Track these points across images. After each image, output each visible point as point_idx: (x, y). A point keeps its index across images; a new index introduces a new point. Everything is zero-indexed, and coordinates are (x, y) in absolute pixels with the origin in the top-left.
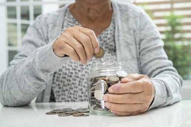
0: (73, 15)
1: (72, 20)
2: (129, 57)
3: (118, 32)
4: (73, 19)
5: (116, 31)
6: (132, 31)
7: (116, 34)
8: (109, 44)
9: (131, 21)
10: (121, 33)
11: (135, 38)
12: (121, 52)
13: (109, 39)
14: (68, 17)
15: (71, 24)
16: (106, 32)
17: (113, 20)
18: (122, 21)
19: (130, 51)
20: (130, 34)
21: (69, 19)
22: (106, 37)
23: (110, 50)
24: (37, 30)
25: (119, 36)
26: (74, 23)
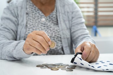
0: (32, 1)
1: (31, 5)
2: (66, 28)
3: (59, 13)
4: (32, 3)
5: (58, 13)
6: (66, 13)
7: (58, 15)
8: (54, 21)
9: (66, 7)
10: (61, 14)
11: (68, 17)
12: (61, 25)
13: (54, 18)
14: (29, 3)
15: (31, 7)
16: (53, 14)
17: (56, 6)
18: (61, 6)
19: (66, 25)
20: (65, 15)
21: (29, 4)
22: (52, 17)
23: (54, 24)
24: (11, 11)
25: (59, 16)
26: (33, 6)
